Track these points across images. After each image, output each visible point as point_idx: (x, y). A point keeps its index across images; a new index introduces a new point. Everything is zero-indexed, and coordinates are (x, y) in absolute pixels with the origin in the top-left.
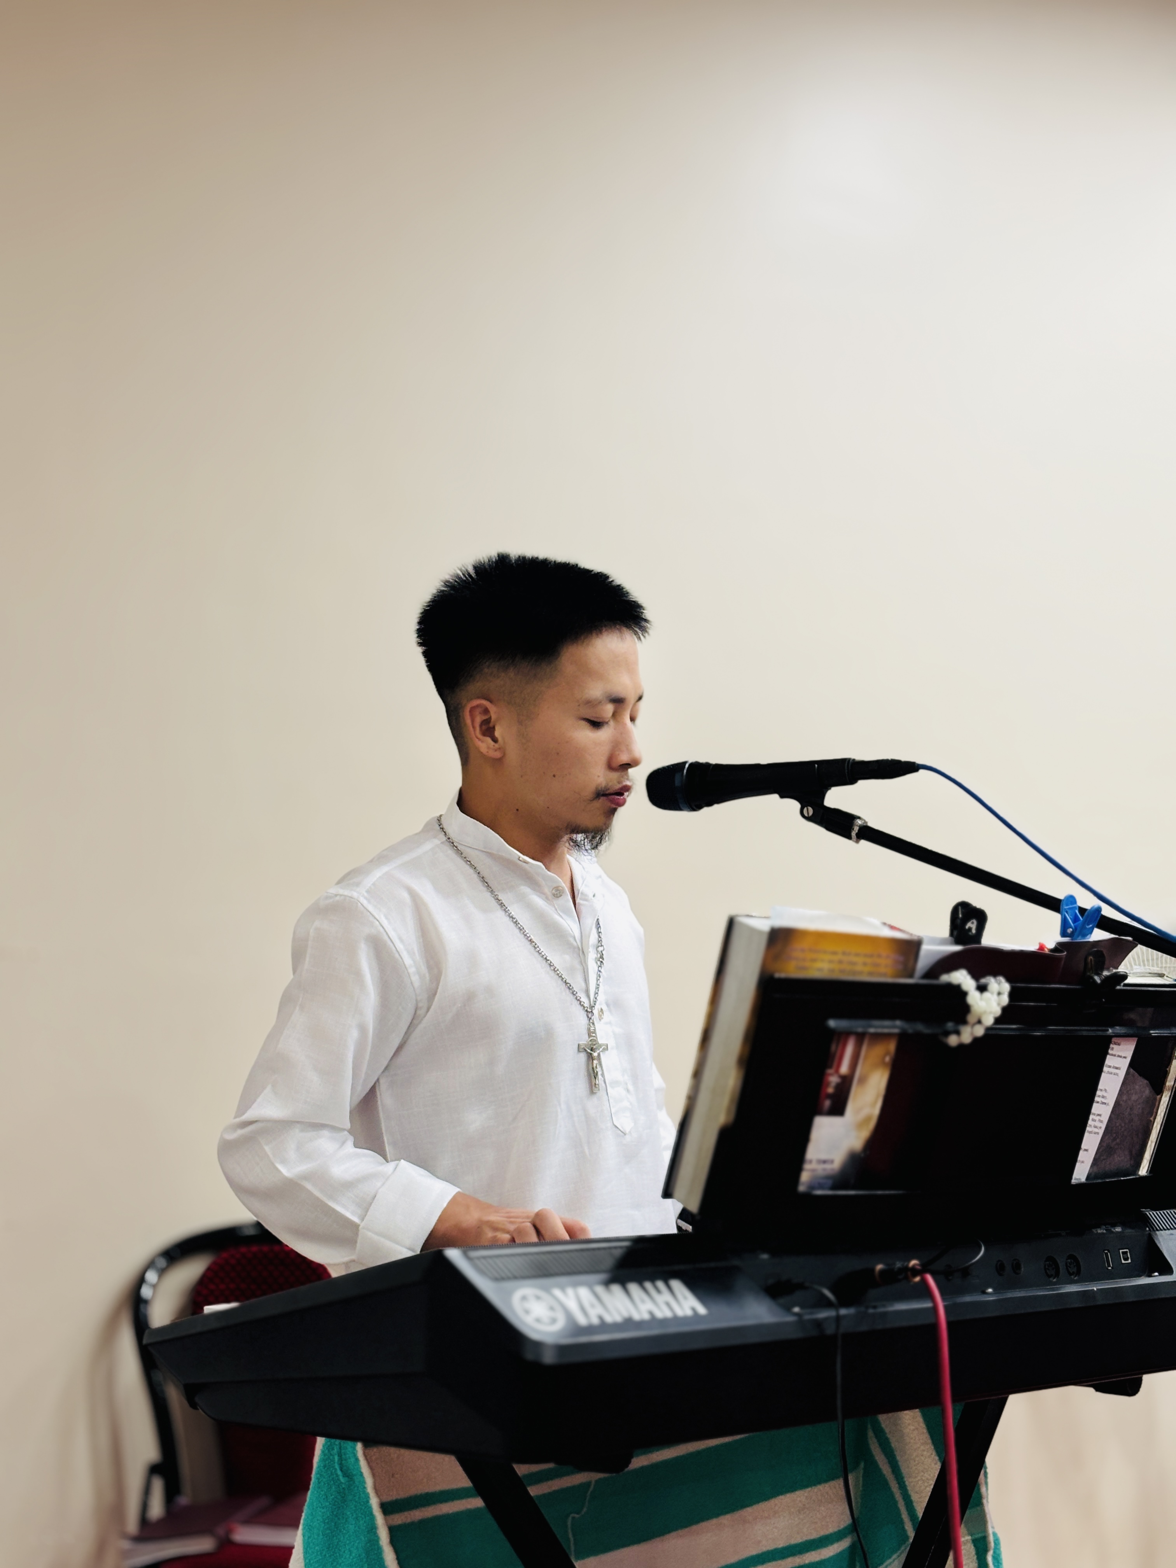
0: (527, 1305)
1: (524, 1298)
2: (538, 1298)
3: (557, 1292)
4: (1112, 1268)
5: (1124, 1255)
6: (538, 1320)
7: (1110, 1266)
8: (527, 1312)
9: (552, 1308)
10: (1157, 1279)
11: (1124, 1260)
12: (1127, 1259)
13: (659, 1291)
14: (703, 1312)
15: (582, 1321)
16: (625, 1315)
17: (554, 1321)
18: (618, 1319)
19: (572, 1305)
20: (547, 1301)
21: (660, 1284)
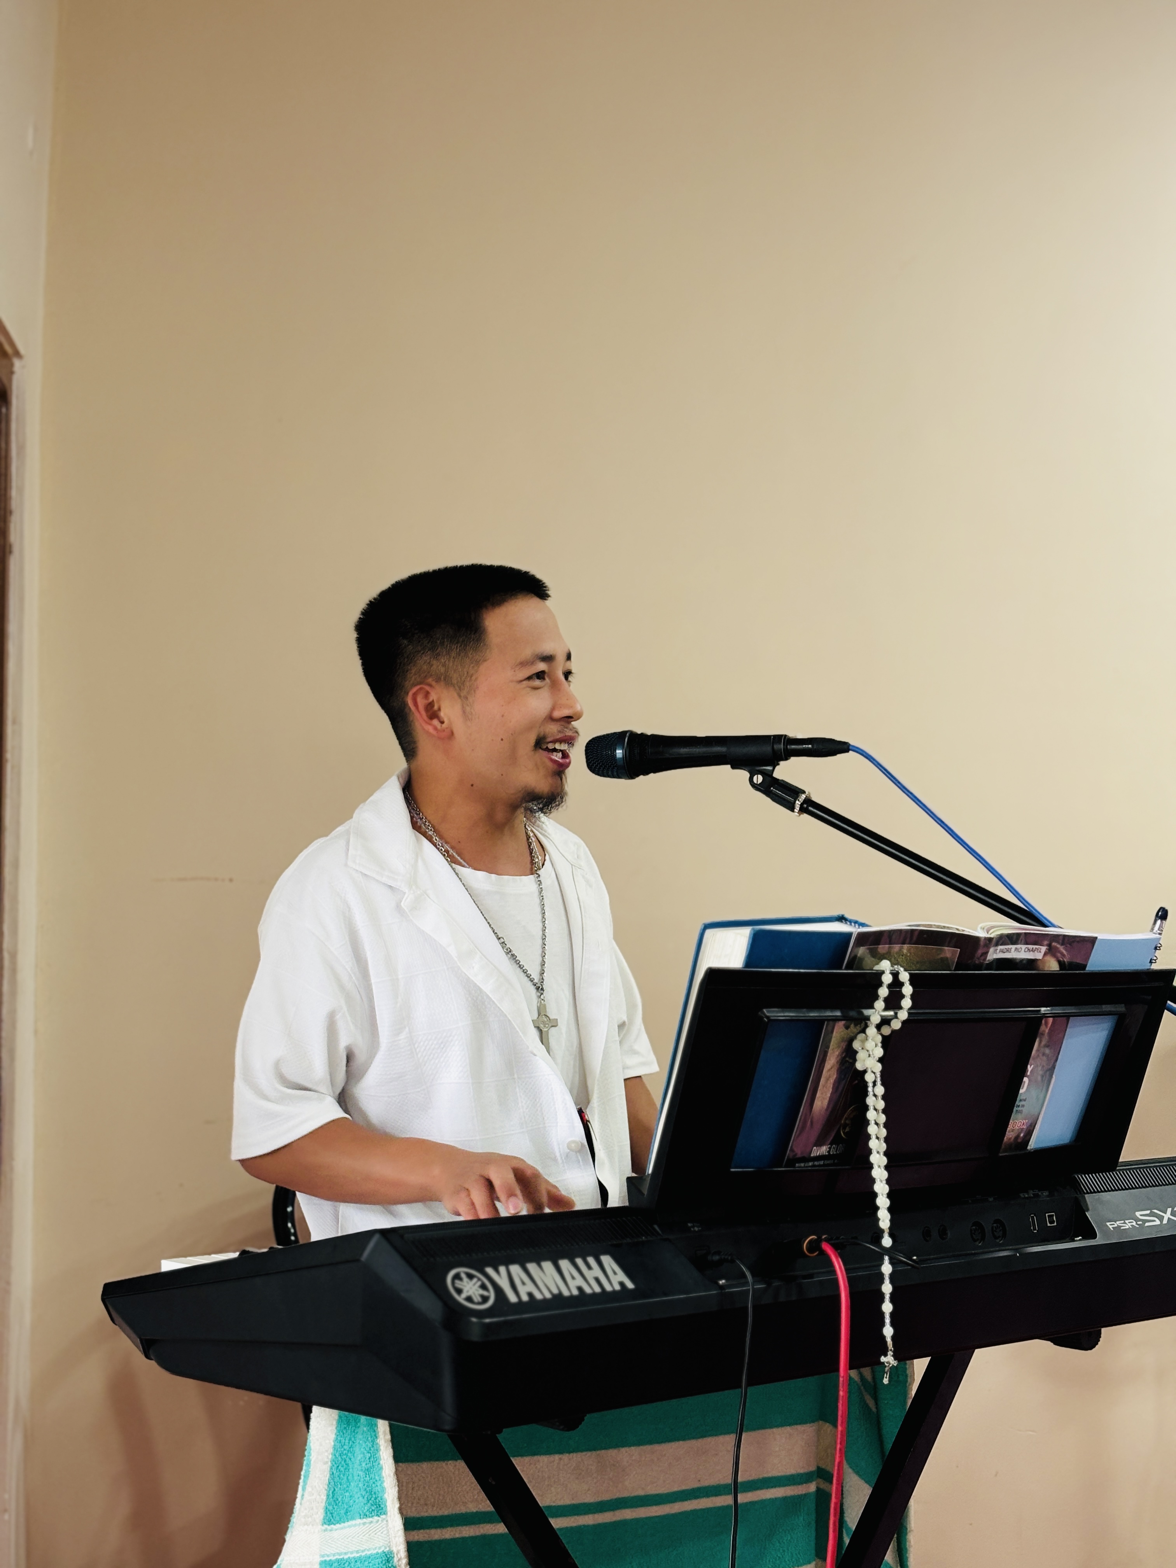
0: (458, 1284)
1: (457, 1277)
2: (470, 1277)
3: (490, 1271)
4: (1038, 1231)
5: (1050, 1219)
6: (469, 1299)
7: (1035, 1230)
8: (459, 1291)
9: (483, 1287)
10: (1079, 1243)
11: (1050, 1223)
12: (1053, 1222)
13: (589, 1267)
14: (630, 1285)
15: (513, 1298)
16: (555, 1291)
17: (485, 1299)
18: (548, 1296)
19: (504, 1283)
20: (479, 1279)
21: (591, 1260)
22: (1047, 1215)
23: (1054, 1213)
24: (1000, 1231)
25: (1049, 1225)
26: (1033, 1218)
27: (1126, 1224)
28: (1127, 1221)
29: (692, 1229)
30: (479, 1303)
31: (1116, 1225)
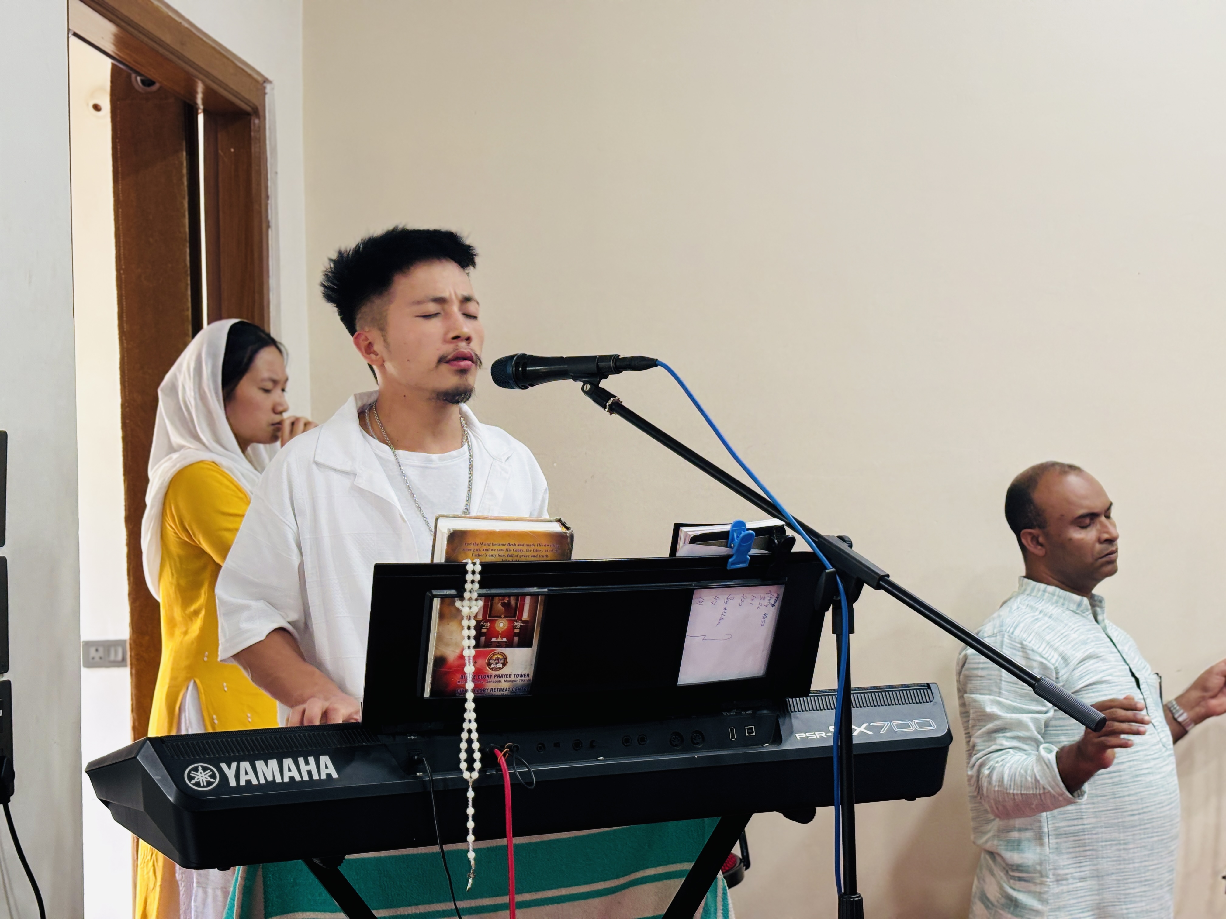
0: (193, 774)
1: (196, 770)
2: (205, 769)
3: (224, 766)
4: (736, 739)
5: (749, 730)
6: (198, 784)
7: (734, 738)
8: (191, 778)
9: (213, 776)
10: (767, 748)
11: (749, 733)
12: (752, 733)
13: (307, 763)
14: (335, 775)
15: (233, 783)
16: (270, 779)
17: (209, 784)
18: (262, 781)
19: (230, 774)
20: (212, 770)
21: (311, 759)
22: (746, 727)
23: (753, 727)
24: (699, 739)
25: (747, 735)
26: (732, 730)
27: (815, 735)
28: (816, 733)
29: (409, 738)
30: (204, 787)
31: (804, 736)
